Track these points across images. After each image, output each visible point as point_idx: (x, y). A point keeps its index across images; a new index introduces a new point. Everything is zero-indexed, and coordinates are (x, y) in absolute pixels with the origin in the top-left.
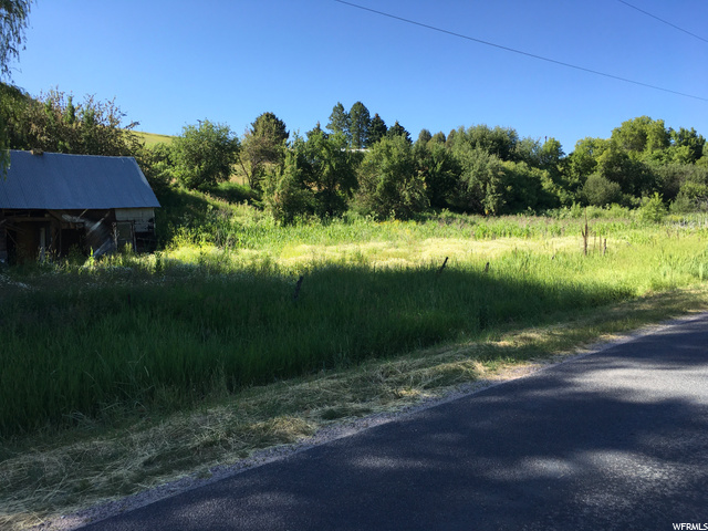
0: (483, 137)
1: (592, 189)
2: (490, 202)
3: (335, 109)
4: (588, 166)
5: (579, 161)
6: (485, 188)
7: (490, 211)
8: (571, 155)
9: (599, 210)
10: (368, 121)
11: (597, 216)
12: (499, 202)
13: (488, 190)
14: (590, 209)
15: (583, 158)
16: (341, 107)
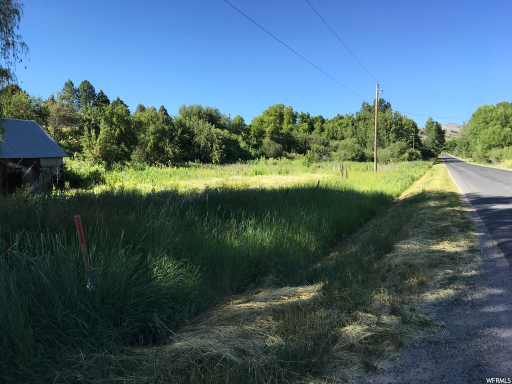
0: (199, 112)
1: (267, 147)
2: (216, 155)
3: (66, 85)
4: (261, 134)
5: (256, 130)
6: (212, 146)
7: (216, 162)
8: (250, 126)
9: (275, 161)
10: (94, 95)
11: (275, 164)
12: (221, 155)
13: (214, 147)
14: (271, 159)
15: (257, 129)
16: (72, 84)
